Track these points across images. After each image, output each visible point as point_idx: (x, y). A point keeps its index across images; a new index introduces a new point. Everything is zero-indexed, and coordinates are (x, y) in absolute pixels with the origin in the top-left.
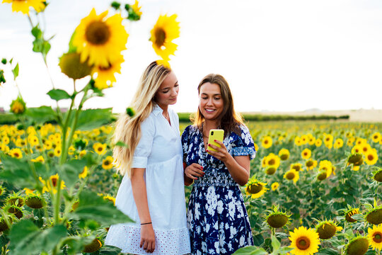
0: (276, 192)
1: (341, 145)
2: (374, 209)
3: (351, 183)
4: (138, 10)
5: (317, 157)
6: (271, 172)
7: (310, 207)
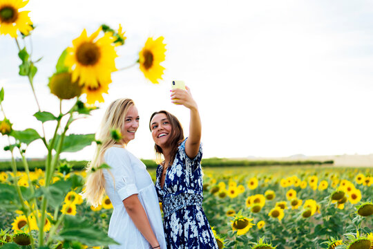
0: (262, 231)
1: (326, 187)
2: (357, 239)
3: (335, 219)
4: (123, 34)
5: (302, 198)
6: (256, 210)
7: (296, 245)
